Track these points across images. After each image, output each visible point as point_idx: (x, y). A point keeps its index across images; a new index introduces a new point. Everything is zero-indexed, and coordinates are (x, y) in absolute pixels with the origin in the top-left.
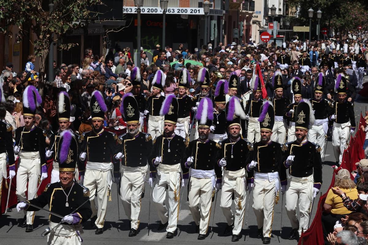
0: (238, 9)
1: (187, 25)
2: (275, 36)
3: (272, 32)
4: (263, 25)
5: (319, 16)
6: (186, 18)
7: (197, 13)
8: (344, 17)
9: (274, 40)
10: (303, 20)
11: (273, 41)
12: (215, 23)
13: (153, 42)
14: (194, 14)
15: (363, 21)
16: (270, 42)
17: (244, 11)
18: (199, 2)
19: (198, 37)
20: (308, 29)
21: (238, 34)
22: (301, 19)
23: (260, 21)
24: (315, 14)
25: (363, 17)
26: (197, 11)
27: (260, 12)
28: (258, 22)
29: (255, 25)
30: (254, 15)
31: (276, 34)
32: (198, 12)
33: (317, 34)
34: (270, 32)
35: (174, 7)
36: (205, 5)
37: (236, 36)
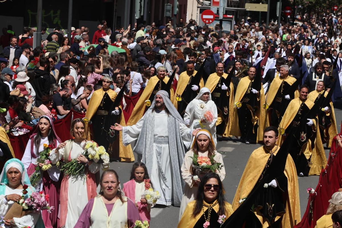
2: (221, 17)
3: (218, 11)
9: (219, 21)
11: (218, 23)
13: (52, 18)
16: (213, 25)
19: (114, 14)
20: (265, 8)
21: (171, 11)
31: (223, 13)
33: (278, 15)
34: (214, 9)
37: (169, 14)
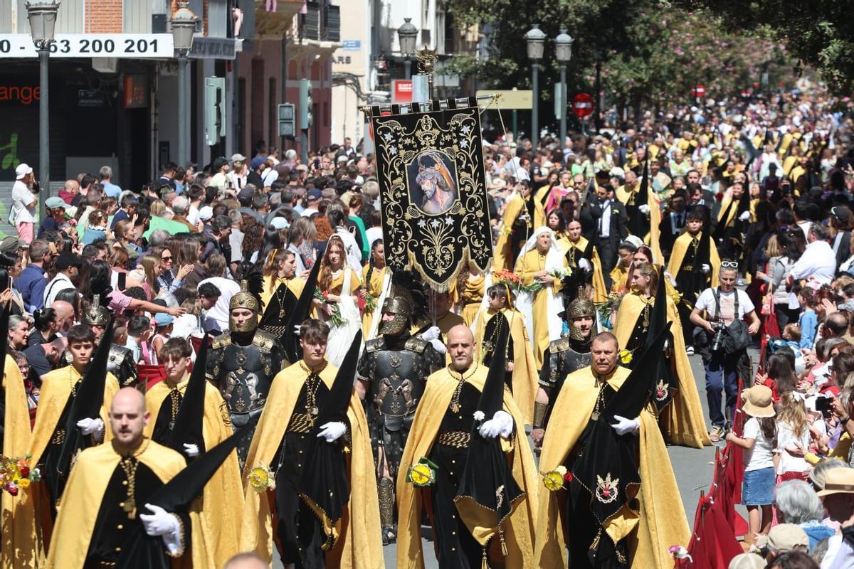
0: (285, 34)
1: (116, 95)
4: (371, 90)
5: (564, 54)
6: (108, 70)
7: (150, 53)
8: (647, 55)
10: (505, 69)
12: (219, 86)
14: (136, 54)
15: (708, 69)
17: (306, 42)
18: (155, 13)
19: (152, 135)
20: (526, 99)
21: (294, 122)
22: (503, 64)
23: (356, 76)
24: (550, 47)
25: (711, 52)
26: (148, 44)
27: (358, 44)
28: (352, 79)
29: (342, 88)
30: (336, 55)
32: (151, 48)
33: (558, 117)
35: (68, 32)
36: (177, 24)
37: (288, 129)
